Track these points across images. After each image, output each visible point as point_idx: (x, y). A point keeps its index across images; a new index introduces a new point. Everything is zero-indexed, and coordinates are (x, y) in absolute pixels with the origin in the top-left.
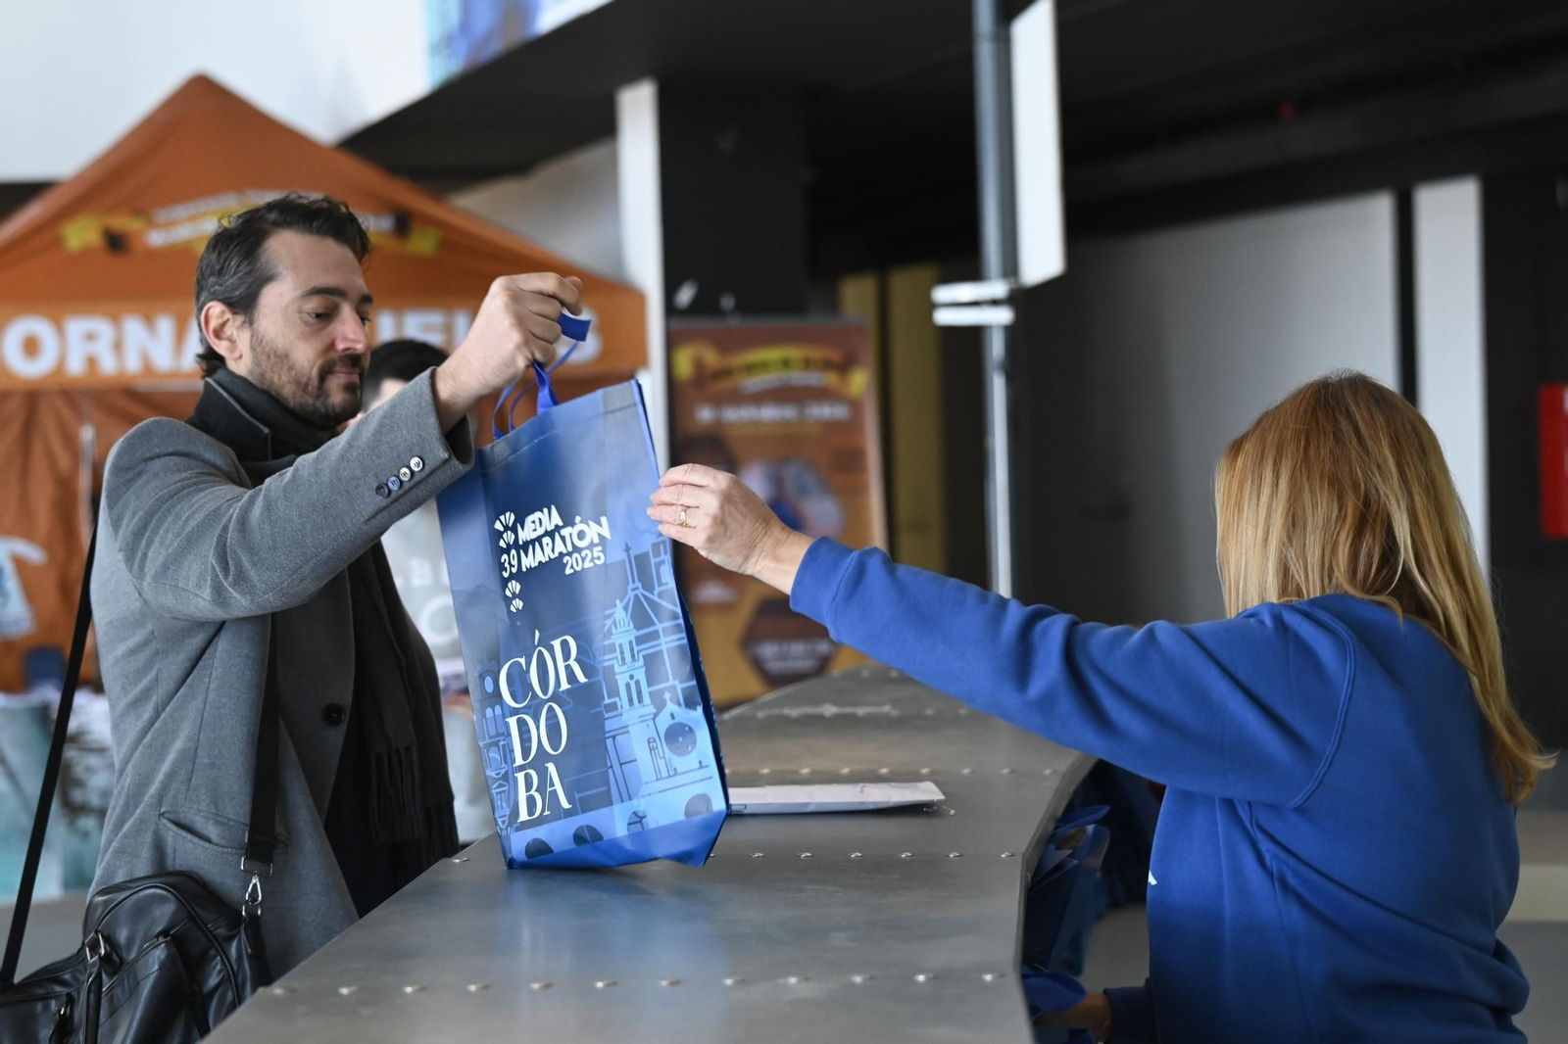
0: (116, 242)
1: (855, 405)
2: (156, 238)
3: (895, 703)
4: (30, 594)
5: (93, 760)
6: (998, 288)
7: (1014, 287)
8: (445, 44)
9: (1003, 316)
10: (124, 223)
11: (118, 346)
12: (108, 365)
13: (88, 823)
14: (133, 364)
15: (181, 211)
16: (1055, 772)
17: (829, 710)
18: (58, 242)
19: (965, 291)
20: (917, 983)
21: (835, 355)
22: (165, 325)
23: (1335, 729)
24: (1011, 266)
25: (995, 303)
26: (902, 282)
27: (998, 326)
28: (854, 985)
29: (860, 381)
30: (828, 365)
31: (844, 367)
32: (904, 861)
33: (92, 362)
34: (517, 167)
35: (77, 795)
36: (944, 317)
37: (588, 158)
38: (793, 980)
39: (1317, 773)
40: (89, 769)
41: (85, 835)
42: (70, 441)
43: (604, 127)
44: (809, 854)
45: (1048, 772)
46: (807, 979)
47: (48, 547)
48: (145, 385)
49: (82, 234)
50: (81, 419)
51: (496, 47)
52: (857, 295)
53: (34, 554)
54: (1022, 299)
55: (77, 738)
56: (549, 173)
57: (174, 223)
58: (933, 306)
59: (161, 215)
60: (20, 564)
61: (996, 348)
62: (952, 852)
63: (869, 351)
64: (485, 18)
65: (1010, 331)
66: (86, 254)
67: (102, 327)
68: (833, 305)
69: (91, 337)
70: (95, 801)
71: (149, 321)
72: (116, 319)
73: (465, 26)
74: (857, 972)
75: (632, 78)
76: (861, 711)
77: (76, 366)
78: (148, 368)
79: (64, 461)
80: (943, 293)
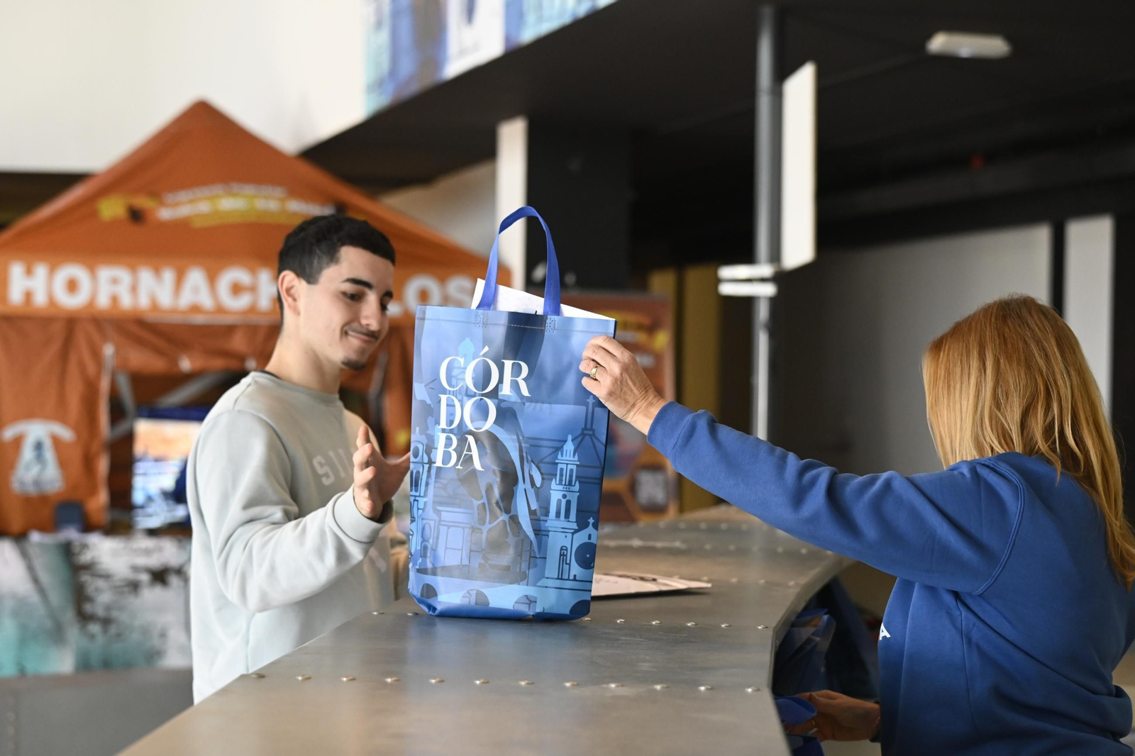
0: (136, 216)
1: (658, 357)
2: (165, 214)
3: (684, 541)
4: (62, 463)
5: (101, 583)
6: (765, 270)
7: (778, 270)
8: (378, 85)
9: (769, 290)
10: (142, 202)
11: (134, 289)
12: (126, 302)
13: (95, 628)
14: (144, 302)
15: (183, 196)
16: (797, 584)
17: (636, 543)
18: (94, 214)
19: (742, 271)
20: (700, 691)
21: (645, 320)
22: (168, 276)
23: (1008, 545)
24: (775, 255)
25: (763, 280)
26: (694, 276)
27: (765, 298)
28: (655, 691)
29: (663, 340)
30: (640, 327)
31: (651, 329)
32: (689, 627)
33: (115, 299)
34: (423, 178)
35: (88, 608)
36: (727, 289)
37: (476, 173)
38: (613, 686)
39: (994, 573)
40: (98, 590)
41: (92, 637)
42: (97, 355)
43: (488, 152)
44: (622, 620)
45: (792, 583)
46: (622, 686)
47: (76, 429)
48: (152, 317)
49: (112, 208)
50: (105, 339)
51: (414, 88)
52: (662, 284)
53: (66, 434)
54: (783, 279)
55: (89, 567)
56: (446, 185)
57: (177, 204)
58: (718, 281)
59: (170, 198)
60: (56, 441)
61: (763, 313)
62: (723, 624)
63: (669, 318)
64: (407, 66)
65: (774, 301)
66: (115, 222)
67: (123, 274)
68: (643, 285)
69: (115, 281)
70: (100, 612)
71: (157, 271)
72: (133, 269)
73: (393, 72)
74: (658, 683)
75: (509, 115)
76: (659, 545)
77: (103, 301)
78: (155, 306)
79: (91, 369)
80: (727, 272)
